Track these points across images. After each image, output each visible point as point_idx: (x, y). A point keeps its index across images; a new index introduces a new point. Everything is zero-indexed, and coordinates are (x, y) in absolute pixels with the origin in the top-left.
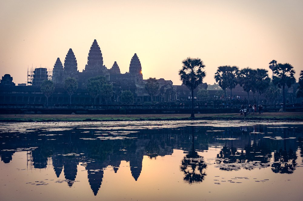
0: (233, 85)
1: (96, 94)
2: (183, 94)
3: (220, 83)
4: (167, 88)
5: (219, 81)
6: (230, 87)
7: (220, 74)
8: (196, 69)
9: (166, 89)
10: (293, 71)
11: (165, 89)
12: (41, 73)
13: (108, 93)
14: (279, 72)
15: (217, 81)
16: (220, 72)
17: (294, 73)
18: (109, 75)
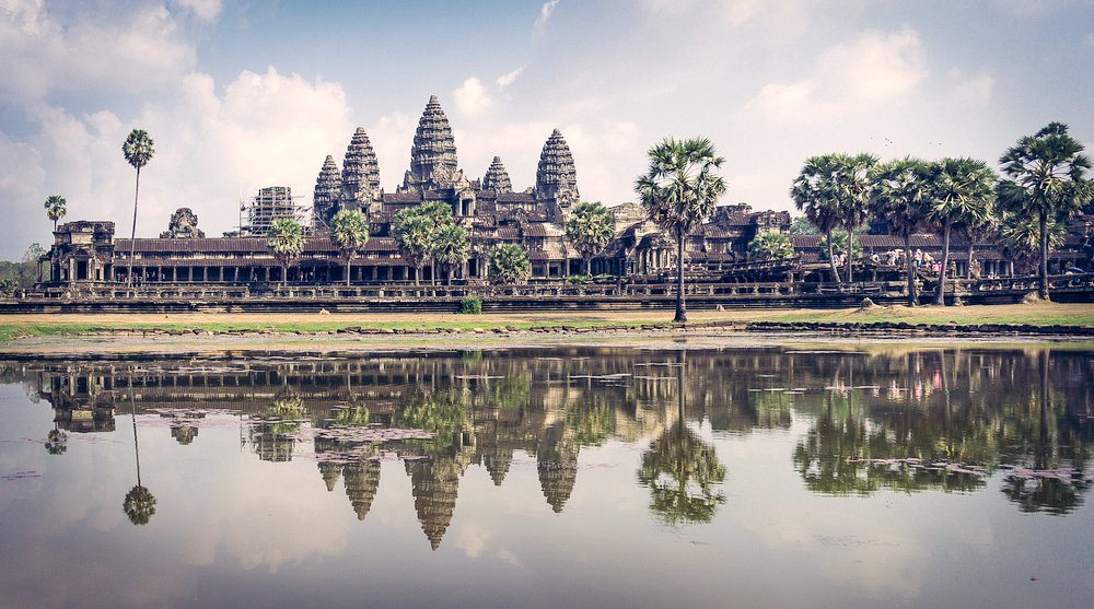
0: (858, 215)
1: (421, 257)
2: (703, 250)
3: (811, 210)
4: (644, 231)
5: (805, 205)
6: (844, 221)
7: (810, 183)
8: (692, 171)
9: (643, 234)
10: (1081, 162)
11: (639, 234)
12: (274, 201)
13: (451, 252)
14: (1026, 166)
15: (800, 205)
16: (812, 175)
17: (1088, 167)
18: (474, 198)
